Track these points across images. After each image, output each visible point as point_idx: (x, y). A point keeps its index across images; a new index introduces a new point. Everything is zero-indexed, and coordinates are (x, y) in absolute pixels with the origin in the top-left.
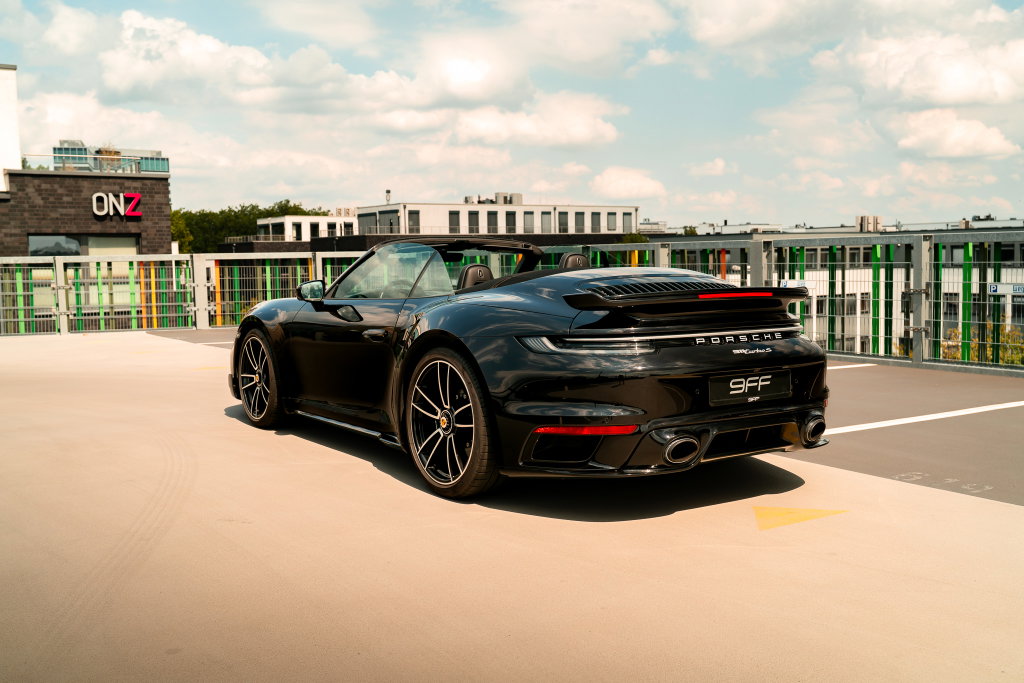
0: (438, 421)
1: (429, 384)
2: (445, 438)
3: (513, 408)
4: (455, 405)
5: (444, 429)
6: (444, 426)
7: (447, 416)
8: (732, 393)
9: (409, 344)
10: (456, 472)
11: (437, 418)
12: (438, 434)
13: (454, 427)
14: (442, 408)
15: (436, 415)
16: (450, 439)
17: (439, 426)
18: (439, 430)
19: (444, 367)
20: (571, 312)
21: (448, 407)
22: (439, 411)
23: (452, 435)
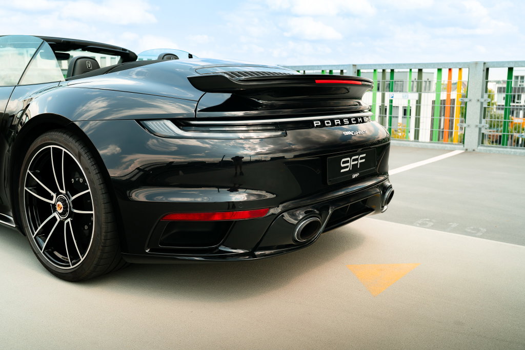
0: (54, 205)
1: (42, 167)
2: (62, 223)
3: (140, 195)
4: (72, 189)
5: (61, 214)
6: (61, 211)
7: (64, 201)
8: (342, 171)
9: (20, 127)
10: (75, 257)
11: (53, 202)
12: (55, 218)
13: (71, 212)
14: (58, 193)
15: (51, 198)
16: (68, 223)
17: (55, 210)
18: (55, 214)
19: (57, 152)
20: (194, 94)
21: (64, 192)
22: (54, 195)
23: (69, 220)
